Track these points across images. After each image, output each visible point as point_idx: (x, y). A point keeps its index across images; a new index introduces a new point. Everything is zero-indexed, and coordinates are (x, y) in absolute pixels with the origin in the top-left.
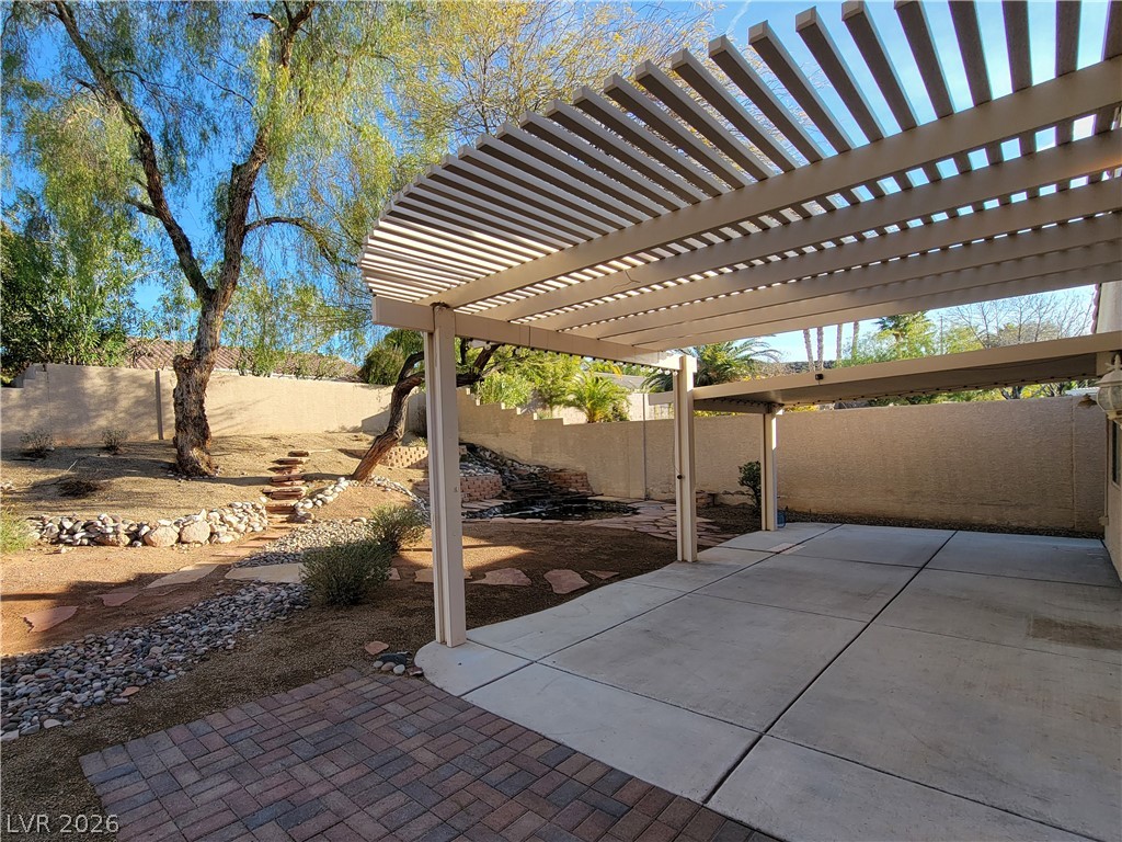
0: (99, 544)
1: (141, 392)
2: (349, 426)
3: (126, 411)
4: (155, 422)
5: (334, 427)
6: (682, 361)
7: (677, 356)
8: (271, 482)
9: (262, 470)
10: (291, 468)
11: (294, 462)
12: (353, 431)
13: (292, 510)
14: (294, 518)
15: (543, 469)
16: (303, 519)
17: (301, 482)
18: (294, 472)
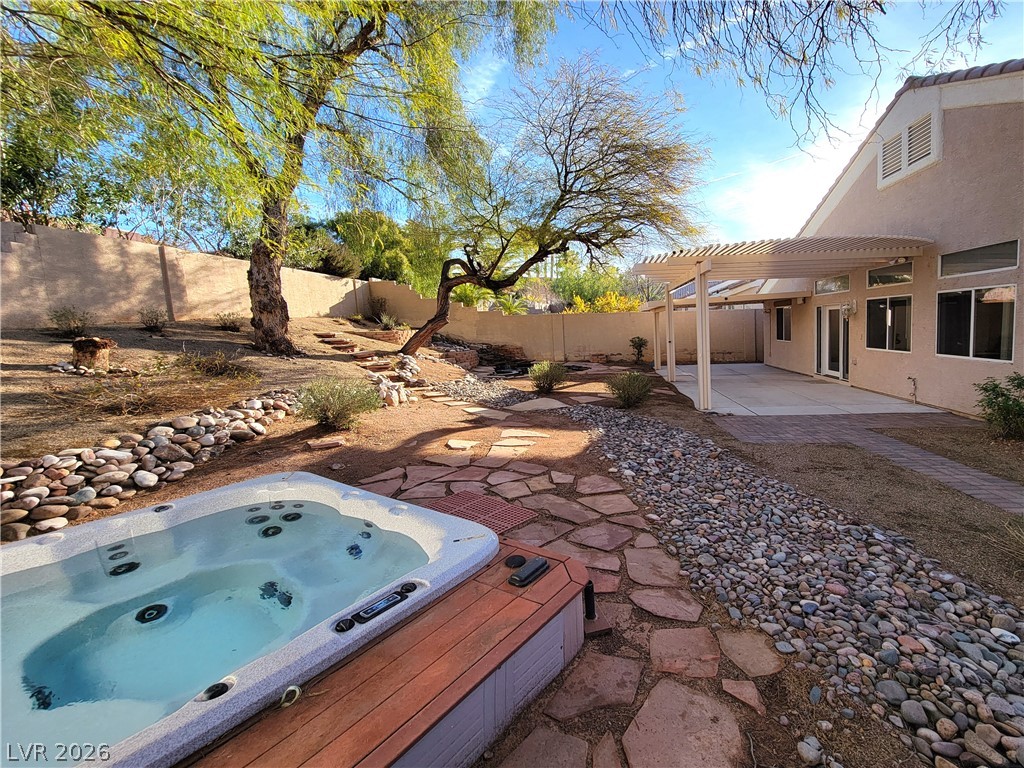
8: (355, 358)
9: (329, 349)
10: (352, 347)
11: (341, 342)
12: (327, 316)
13: (398, 379)
14: (408, 384)
15: (489, 346)
16: (419, 384)
17: (376, 358)
18: (357, 351)
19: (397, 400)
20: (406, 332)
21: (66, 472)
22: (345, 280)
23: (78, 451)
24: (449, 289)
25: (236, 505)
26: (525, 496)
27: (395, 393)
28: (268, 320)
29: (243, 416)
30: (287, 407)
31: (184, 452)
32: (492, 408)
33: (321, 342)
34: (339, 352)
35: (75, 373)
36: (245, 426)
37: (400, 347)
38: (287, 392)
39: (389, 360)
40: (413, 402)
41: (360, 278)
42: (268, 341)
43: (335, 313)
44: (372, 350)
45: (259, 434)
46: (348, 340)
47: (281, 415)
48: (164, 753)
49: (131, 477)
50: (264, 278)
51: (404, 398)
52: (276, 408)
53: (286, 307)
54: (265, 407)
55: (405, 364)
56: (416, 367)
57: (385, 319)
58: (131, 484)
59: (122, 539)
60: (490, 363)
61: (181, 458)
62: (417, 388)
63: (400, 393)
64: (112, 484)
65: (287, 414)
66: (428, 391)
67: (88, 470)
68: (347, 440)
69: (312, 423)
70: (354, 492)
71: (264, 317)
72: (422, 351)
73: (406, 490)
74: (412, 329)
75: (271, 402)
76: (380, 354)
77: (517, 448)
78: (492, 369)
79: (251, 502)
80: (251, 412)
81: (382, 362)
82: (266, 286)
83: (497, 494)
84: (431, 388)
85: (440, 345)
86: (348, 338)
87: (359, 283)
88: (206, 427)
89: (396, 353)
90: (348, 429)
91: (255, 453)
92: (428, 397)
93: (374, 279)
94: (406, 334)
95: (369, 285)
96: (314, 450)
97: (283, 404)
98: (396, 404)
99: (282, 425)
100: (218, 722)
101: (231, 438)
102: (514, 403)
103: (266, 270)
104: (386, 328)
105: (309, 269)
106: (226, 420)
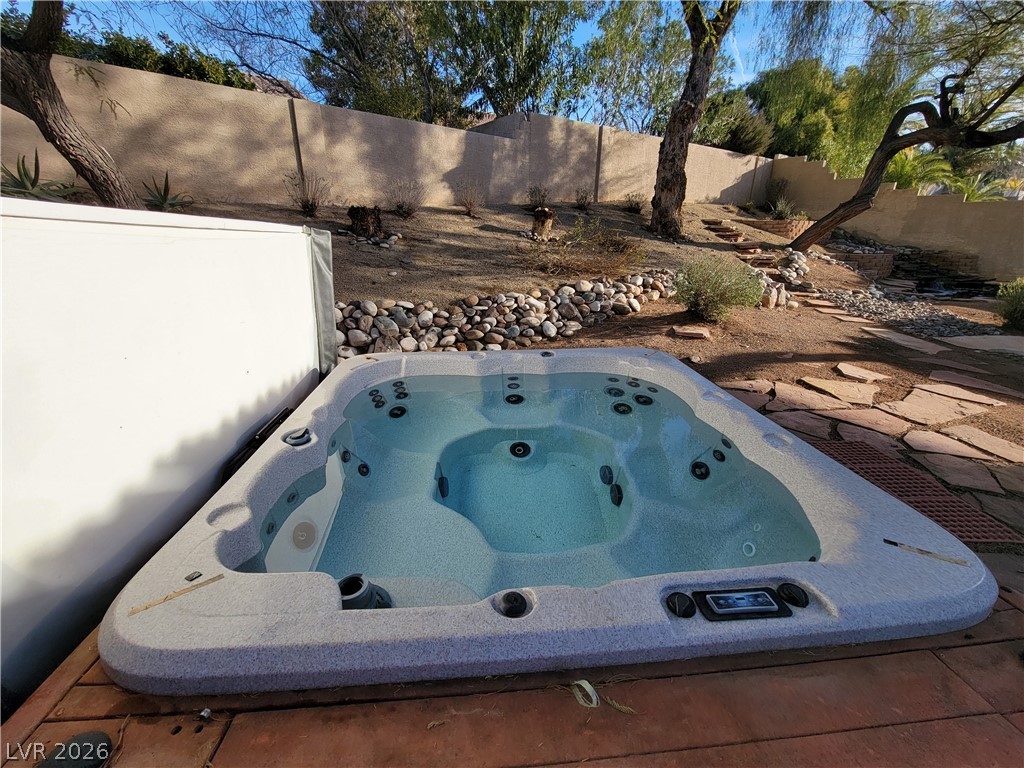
1: (587, 148)
2: (711, 198)
3: (574, 168)
4: (592, 181)
5: (703, 198)
8: (736, 248)
9: (712, 237)
10: (737, 236)
11: (727, 230)
12: (715, 202)
13: (779, 278)
14: (790, 287)
15: (917, 251)
16: (804, 288)
17: (759, 250)
18: (740, 240)
19: (775, 301)
20: (801, 223)
21: (507, 310)
22: (748, 157)
23: (516, 295)
24: (891, 154)
25: (600, 370)
26: (987, 492)
27: (774, 291)
28: (667, 199)
29: (625, 290)
30: (663, 289)
31: (576, 312)
32: (911, 334)
33: (706, 229)
34: (722, 241)
35: (531, 239)
36: (625, 300)
37: (789, 242)
38: (667, 273)
39: (773, 255)
40: (791, 308)
41: (763, 154)
42: (660, 223)
43: (727, 199)
44: (757, 241)
45: (634, 310)
46: (734, 228)
47: (656, 295)
48: (443, 660)
49: (541, 325)
50: (673, 150)
51: (783, 301)
52: (654, 287)
53: (685, 184)
54: (644, 285)
55: (792, 261)
56: (804, 266)
57: (781, 206)
58: (540, 331)
59: (518, 372)
60: (909, 274)
61: (575, 319)
62: (798, 293)
63: (779, 295)
64: (530, 327)
65: (661, 296)
66: (814, 298)
67: (519, 312)
68: (711, 333)
69: (681, 308)
70: (718, 394)
72: (816, 250)
73: (772, 412)
74: (809, 219)
75: (651, 280)
76: (765, 247)
77: (963, 404)
78: (911, 284)
79: (613, 371)
80: (633, 287)
81: (766, 255)
82: (673, 160)
83: (922, 467)
84: (818, 295)
85: (842, 243)
86: (734, 227)
87: (763, 160)
88: (597, 294)
89: (783, 248)
90: (715, 322)
91: (627, 327)
92: (811, 305)
93: (781, 156)
94: (801, 225)
95: (773, 164)
96: (678, 336)
97: (660, 285)
98: (772, 306)
99: (654, 306)
100: (501, 658)
101: (612, 309)
102: (953, 334)
103: (677, 139)
104: (780, 217)
105: (714, 146)
106: (613, 291)
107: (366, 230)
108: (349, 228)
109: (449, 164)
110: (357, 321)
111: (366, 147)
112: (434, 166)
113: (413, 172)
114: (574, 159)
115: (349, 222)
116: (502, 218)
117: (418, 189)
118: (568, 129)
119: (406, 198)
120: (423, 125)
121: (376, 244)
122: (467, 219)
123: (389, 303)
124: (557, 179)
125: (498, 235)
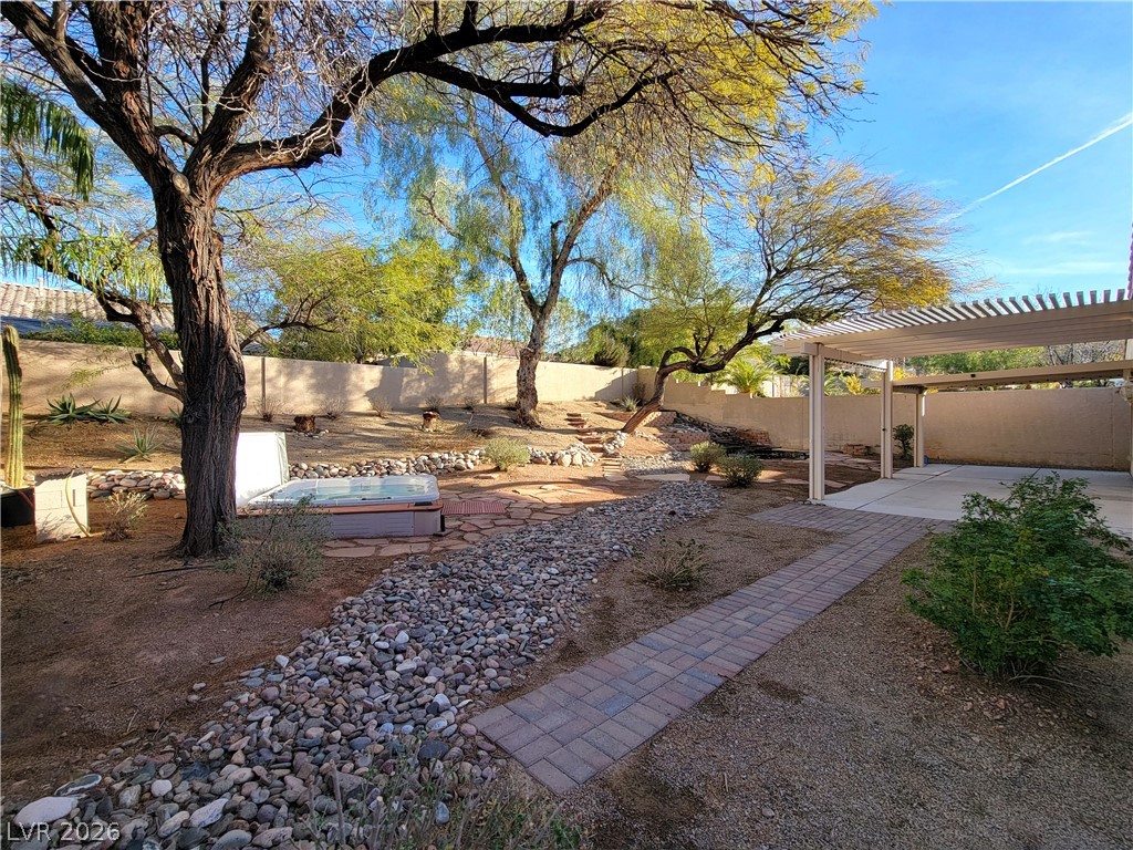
0: (536, 463)
1: (476, 371)
2: (587, 397)
3: (468, 384)
4: (482, 391)
5: (579, 397)
6: (888, 364)
7: (886, 361)
8: (579, 432)
9: (566, 425)
10: (585, 424)
11: (581, 420)
12: (591, 399)
13: (598, 450)
14: (606, 455)
15: (734, 430)
16: (613, 455)
17: (594, 433)
18: (585, 427)
22: (614, 369)
24: (665, 375)
27: (568, 457)
28: (524, 403)
29: (465, 458)
33: (566, 419)
34: (571, 427)
35: (420, 430)
36: (463, 463)
37: (623, 427)
41: (627, 367)
43: (599, 397)
44: (597, 426)
45: (467, 468)
46: (588, 418)
51: (579, 462)
54: (482, 455)
56: (622, 442)
57: (628, 403)
61: (424, 472)
63: (574, 458)
71: (522, 401)
76: (601, 430)
80: (470, 456)
81: (596, 436)
82: (525, 380)
87: (627, 371)
88: (441, 460)
93: (643, 367)
95: (637, 373)
98: (566, 465)
101: (452, 467)
103: (526, 369)
104: (628, 410)
105: (582, 363)
106: (455, 458)
107: (305, 429)
108: (294, 428)
109: (369, 386)
110: (296, 472)
111: (313, 381)
112: (359, 388)
113: (344, 393)
114: (467, 378)
115: (294, 424)
116: (409, 418)
117: (346, 403)
118: (462, 362)
119: (336, 409)
120: (355, 365)
121: (311, 436)
122: (378, 419)
123: (315, 464)
124: (455, 391)
125: (398, 429)
